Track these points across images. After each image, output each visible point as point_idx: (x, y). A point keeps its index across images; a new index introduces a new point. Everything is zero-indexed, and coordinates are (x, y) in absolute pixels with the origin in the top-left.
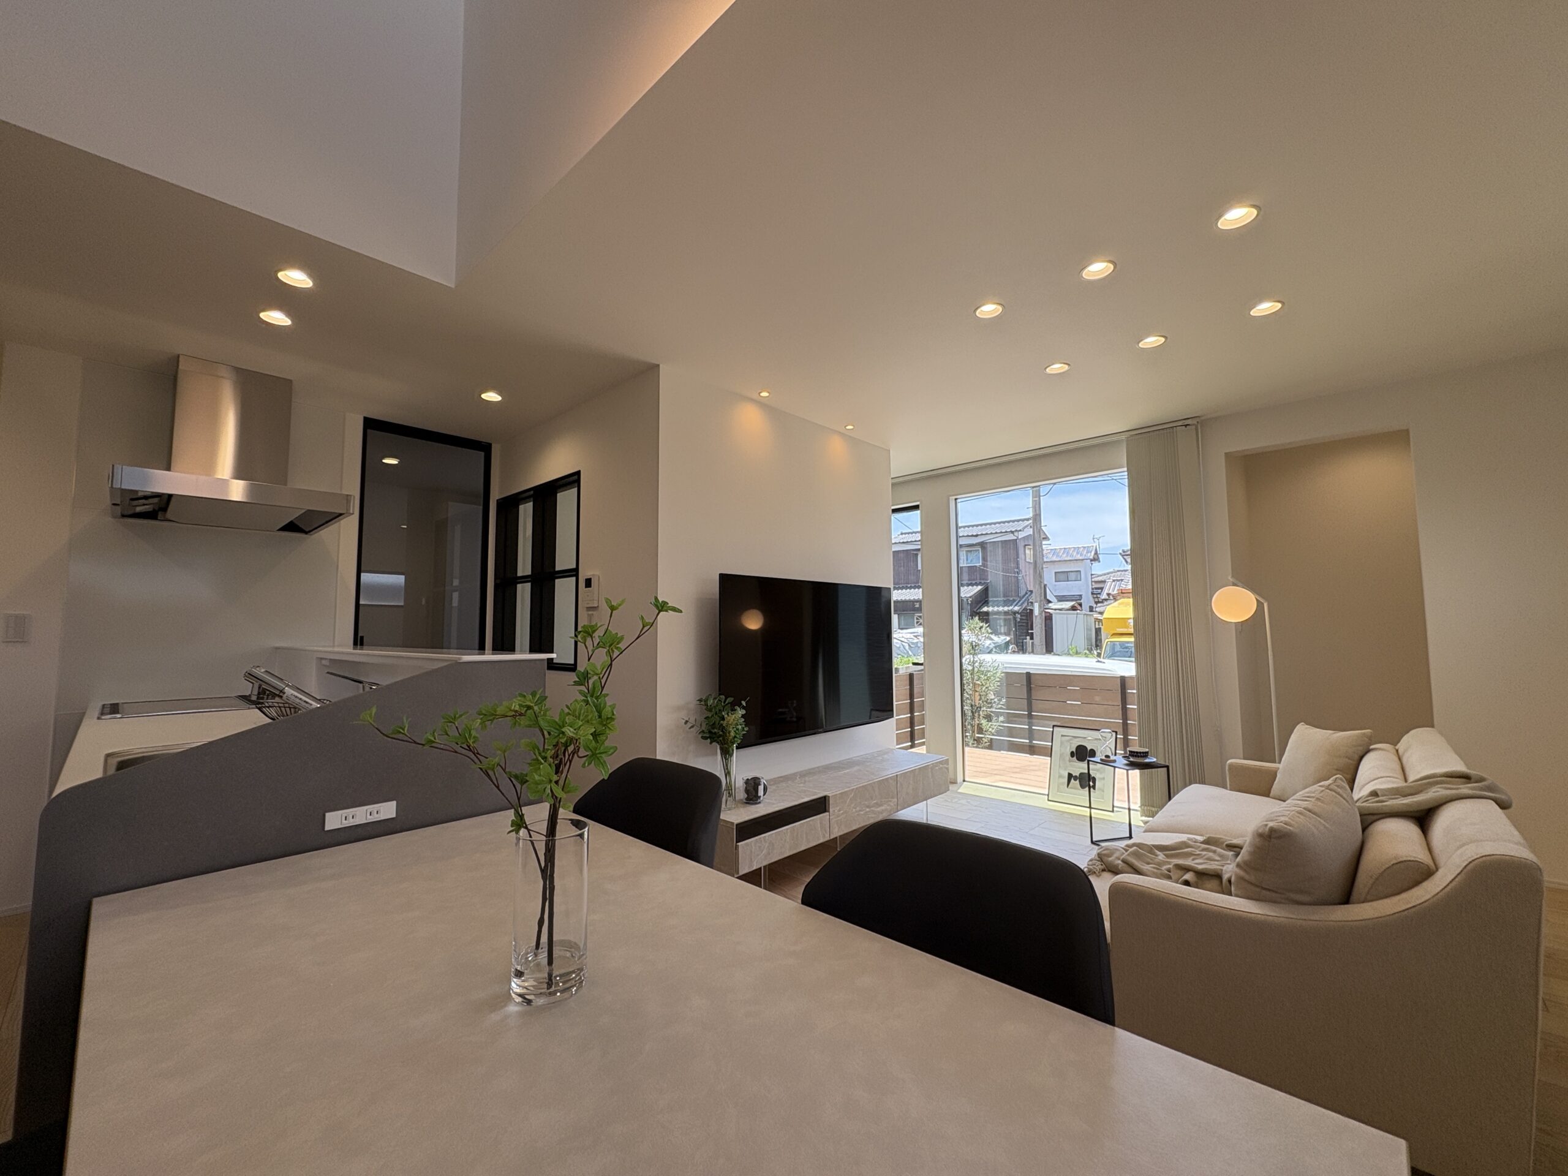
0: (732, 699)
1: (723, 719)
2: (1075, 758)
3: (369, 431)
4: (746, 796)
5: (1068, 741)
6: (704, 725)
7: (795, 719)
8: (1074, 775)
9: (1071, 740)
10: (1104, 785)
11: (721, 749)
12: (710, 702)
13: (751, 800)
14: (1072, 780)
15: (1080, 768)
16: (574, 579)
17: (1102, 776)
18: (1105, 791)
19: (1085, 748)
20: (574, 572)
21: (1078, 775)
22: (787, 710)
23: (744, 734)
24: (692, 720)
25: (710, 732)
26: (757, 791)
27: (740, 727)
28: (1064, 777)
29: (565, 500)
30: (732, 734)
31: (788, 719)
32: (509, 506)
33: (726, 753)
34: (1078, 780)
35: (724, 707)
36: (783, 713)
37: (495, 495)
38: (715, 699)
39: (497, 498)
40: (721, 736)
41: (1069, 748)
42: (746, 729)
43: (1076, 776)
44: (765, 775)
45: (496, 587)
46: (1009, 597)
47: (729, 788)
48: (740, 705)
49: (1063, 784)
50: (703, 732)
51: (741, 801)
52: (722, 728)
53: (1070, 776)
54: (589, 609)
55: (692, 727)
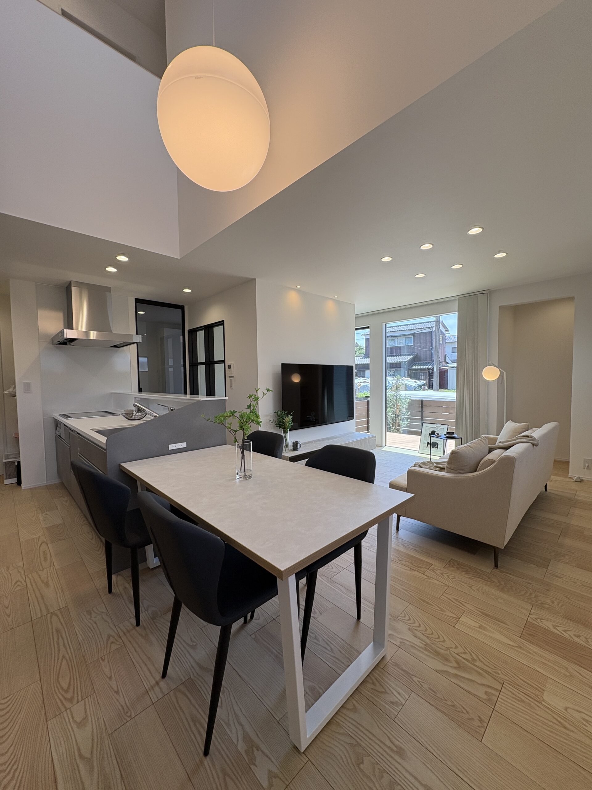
0: (287, 412)
1: (284, 419)
2: (431, 436)
3: (137, 304)
4: (293, 448)
6: (277, 421)
7: (314, 420)
9: (429, 428)
10: (441, 446)
11: (283, 430)
12: (279, 413)
13: (295, 449)
14: (429, 445)
16: (224, 364)
17: (441, 443)
18: (441, 449)
19: (435, 432)
20: (223, 362)
22: (310, 416)
23: (292, 425)
24: (272, 420)
25: (279, 424)
26: (297, 446)
27: (290, 422)
28: (426, 444)
29: (217, 332)
30: (287, 425)
31: (312, 420)
32: (193, 332)
33: (285, 432)
35: (284, 415)
36: (309, 418)
37: (187, 328)
38: (280, 412)
39: (188, 329)
40: (283, 426)
41: (428, 432)
42: (293, 423)
44: (300, 441)
45: (190, 366)
46: (426, 361)
47: (286, 445)
48: (290, 414)
49: (425, 446)
50: (276, 424)
51: (291, 450)
52: (283, 423)
53: (428, 443)
54: (230, 377)
55: (272, 422)
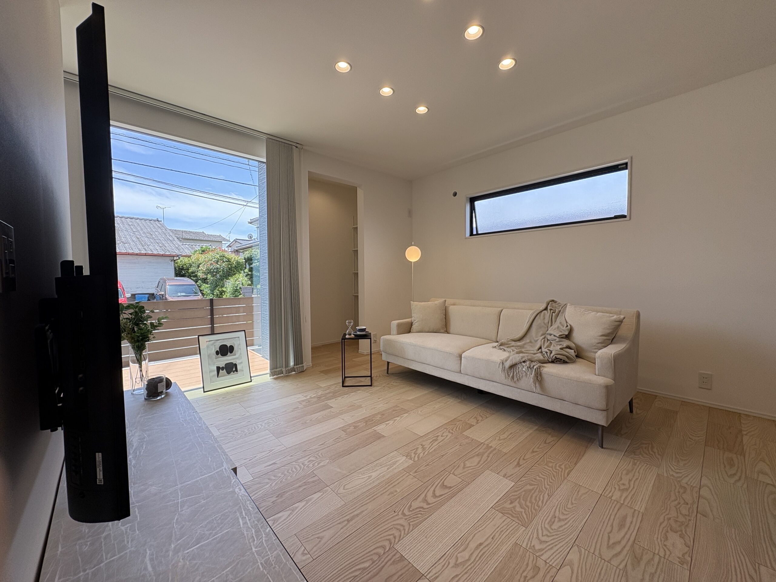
2: (220, 355)
5: (212, 344)
8: (221, 367)
9: (214, 343)
10: (242, 367)
14: (221, 371)
15: (223, 361)
17: (240, 361)
18: (244, 370)
19: (226, 346)
21: (224, 366)
28: (214, 371)
34: (225, 370)
41: (214, 348)
43: (223, 367)
49: (214, 375)
53: (218, 369)
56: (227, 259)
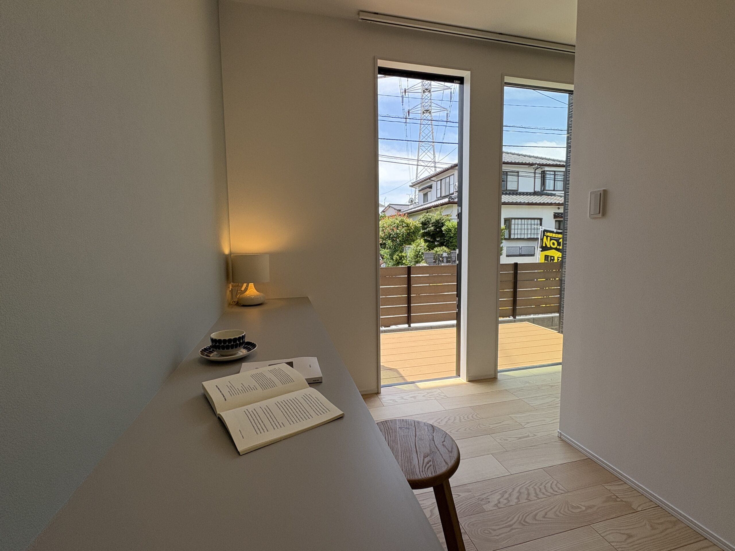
56: (406, 224)
